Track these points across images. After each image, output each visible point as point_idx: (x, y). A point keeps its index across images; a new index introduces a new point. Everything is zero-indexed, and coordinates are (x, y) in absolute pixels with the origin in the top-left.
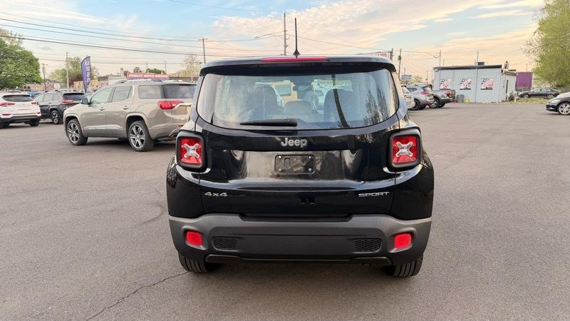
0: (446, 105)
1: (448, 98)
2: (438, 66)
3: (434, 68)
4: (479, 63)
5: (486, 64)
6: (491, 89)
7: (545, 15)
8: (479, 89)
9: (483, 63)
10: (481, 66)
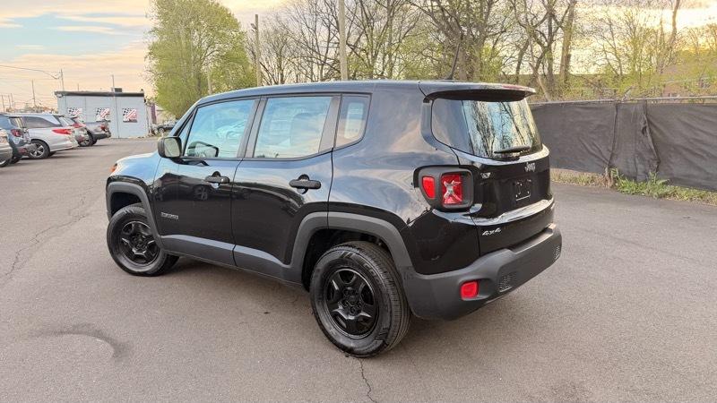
0: (99, 142)
1: (103, 132)
2: (61, 90)
3: (56, 93)
4: (117, 90)
5: (124, 91)
6: (135, 121)
7: (156, 39)
8: (121, 122)
9: (120, 90)
10: (119, 93)
